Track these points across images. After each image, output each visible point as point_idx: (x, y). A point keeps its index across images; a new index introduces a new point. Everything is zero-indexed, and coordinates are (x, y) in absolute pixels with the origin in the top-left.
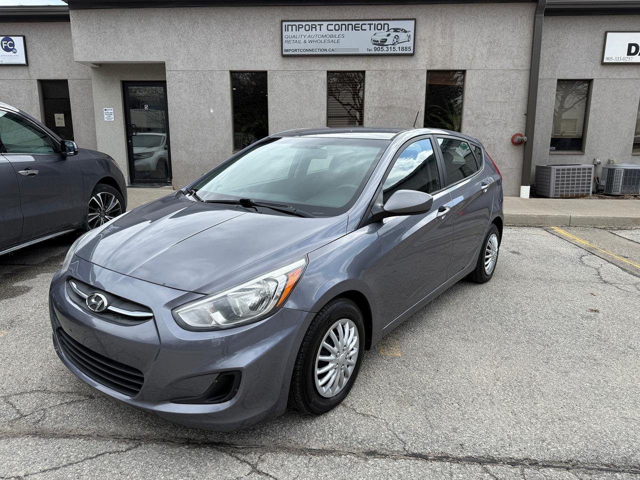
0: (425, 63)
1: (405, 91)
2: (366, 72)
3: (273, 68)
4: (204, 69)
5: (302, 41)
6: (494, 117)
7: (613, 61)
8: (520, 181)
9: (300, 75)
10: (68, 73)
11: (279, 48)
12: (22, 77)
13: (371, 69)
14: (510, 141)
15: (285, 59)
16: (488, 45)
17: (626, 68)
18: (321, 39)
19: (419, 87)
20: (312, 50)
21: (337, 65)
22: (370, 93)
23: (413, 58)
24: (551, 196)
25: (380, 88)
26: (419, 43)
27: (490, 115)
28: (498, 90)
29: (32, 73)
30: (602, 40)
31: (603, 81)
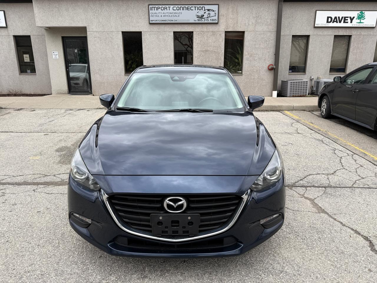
0: (224, 28)
1: (214, 42)
2: (194, 32)
3: (145, 30)
4: (108, 31)
5: (160, 16)
6: (259, 56)
7: (320, 26)
8: (272, 89)
9: (159, 34)
10: (30, 32)
11: (147, 19)
12: (3, 34)
13: (197, 31)
14: (267, 68)
15: (151, 25)
16: (255, 18)
17: (326, 29)
18: (169, 15)
19: (221, 40)
20: (165, 21)
21: (178, 28)
22: (196, 43)
23: (218, 25)
24: (288, 96)
25: (201, 41)
26: (221, 17)
27: (257, 54)
28: (261, 42)
29: (9, 32)
30: (314, 14)
31: (315, 36)
